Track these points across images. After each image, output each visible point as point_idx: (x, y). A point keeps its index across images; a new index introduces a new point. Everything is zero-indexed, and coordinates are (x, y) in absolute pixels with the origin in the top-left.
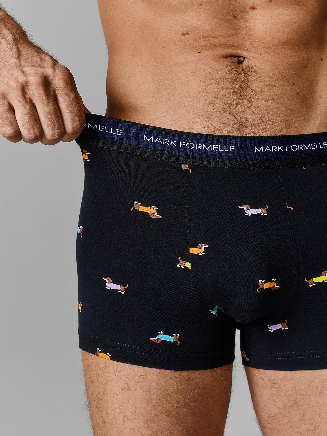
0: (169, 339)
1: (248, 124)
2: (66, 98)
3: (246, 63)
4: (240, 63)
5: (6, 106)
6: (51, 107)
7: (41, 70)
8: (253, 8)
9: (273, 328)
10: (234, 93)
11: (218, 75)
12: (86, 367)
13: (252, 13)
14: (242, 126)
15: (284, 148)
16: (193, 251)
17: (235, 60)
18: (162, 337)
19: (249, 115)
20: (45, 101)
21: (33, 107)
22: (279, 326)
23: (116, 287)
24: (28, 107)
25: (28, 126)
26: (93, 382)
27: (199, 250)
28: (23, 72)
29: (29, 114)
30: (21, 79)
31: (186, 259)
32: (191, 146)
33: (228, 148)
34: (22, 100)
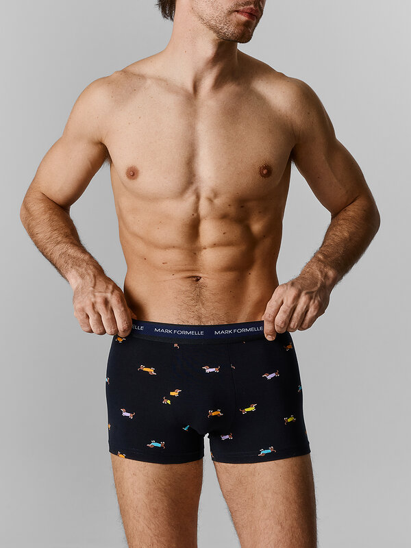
0: (159, 445)
1: (203, 316)
2: (119, 311)
3: (201, 281)
4: (198, 280)
5: (85, 316)
6: (109, 316)
7: (104, 294)
8: (205, 248)
9: (224, 438)
10: (193, 299)
11: (184, 289)
12: (113, 462)
13: (204, 251)
14: (199, 318)
15: (232, 331)
16: (172, 394)
17: (194, 279)
18: (154, 444)
19: (203, 311)
20: (106, 313)
21: (100, 316)
22: (227, 437)
23: (128, 414)
24: (96, 315)
25: (96, 327)
26: (117, 471)
27: (175, 393)
28: (95, 296)
29: (97, 320)
30: (93, 300)
31: (167, 399)
32: (180, 332)
33: (200, 333)
34: (92, 312)
